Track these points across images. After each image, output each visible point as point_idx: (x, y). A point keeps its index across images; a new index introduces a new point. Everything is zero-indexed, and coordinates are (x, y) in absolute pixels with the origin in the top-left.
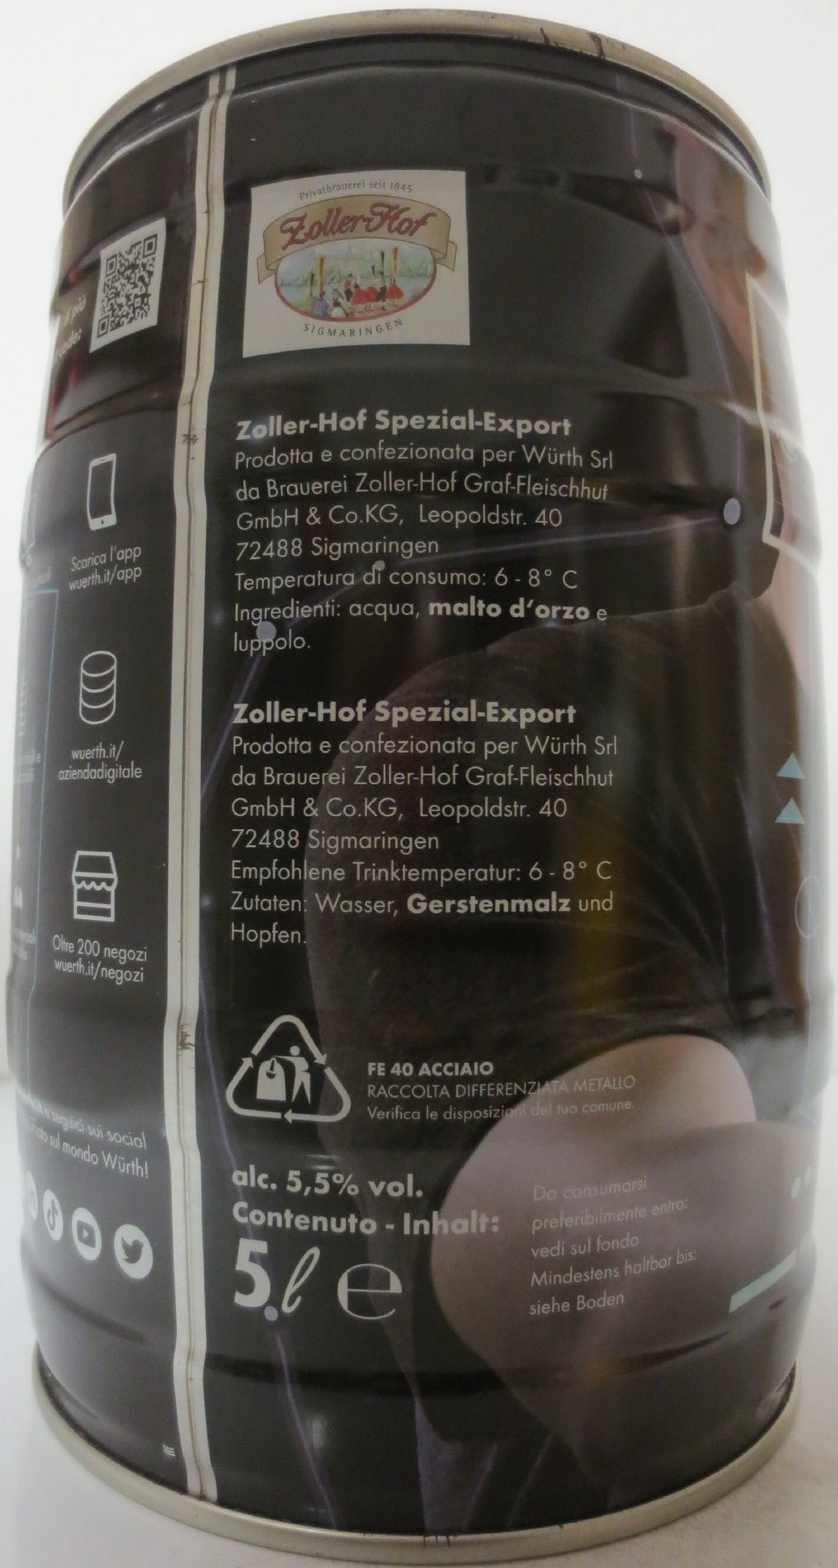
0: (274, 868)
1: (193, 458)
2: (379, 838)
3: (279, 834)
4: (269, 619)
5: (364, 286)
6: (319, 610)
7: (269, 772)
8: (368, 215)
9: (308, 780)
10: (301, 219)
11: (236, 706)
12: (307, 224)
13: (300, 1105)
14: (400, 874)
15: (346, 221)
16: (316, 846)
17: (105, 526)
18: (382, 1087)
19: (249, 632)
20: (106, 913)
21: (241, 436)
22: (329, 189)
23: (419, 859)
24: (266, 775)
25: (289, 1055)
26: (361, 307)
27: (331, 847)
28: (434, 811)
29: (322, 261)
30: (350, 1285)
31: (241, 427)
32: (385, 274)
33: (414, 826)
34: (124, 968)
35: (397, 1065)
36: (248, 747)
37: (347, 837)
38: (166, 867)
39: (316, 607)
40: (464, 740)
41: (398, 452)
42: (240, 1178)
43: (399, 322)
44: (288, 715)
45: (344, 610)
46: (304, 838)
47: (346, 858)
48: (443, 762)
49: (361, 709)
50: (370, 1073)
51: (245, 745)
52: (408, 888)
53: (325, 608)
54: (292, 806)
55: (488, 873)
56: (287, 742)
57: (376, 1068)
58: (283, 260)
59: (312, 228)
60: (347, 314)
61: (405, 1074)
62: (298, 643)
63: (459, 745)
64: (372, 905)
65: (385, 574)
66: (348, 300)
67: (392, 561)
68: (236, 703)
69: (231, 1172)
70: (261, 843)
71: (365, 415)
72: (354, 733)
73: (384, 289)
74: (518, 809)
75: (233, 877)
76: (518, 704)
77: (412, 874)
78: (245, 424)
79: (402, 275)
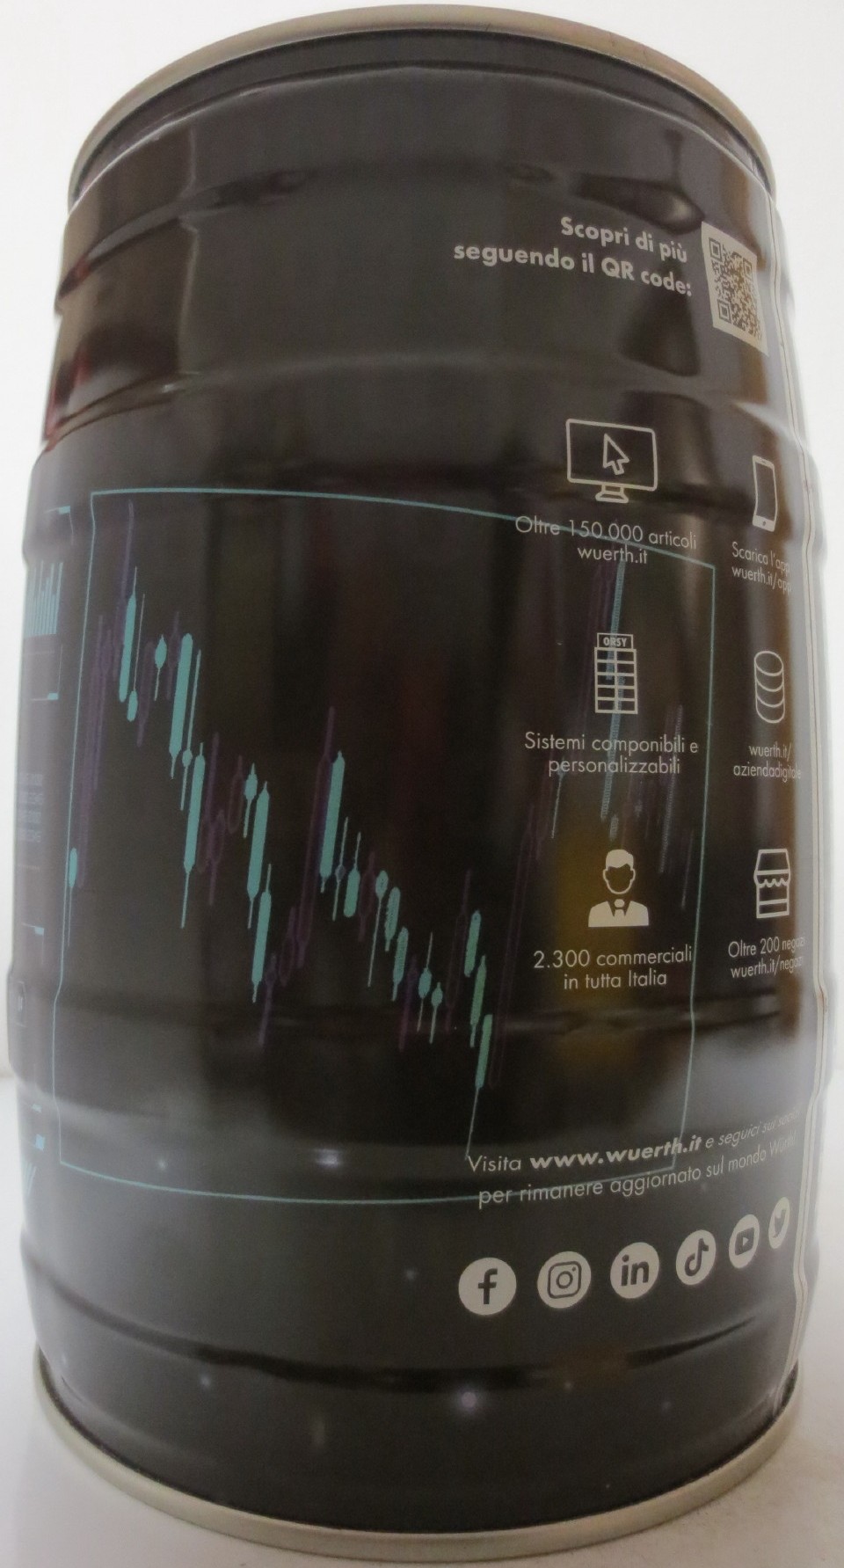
17: (766, 528)
20: (785, 907)
34: (794, 956)
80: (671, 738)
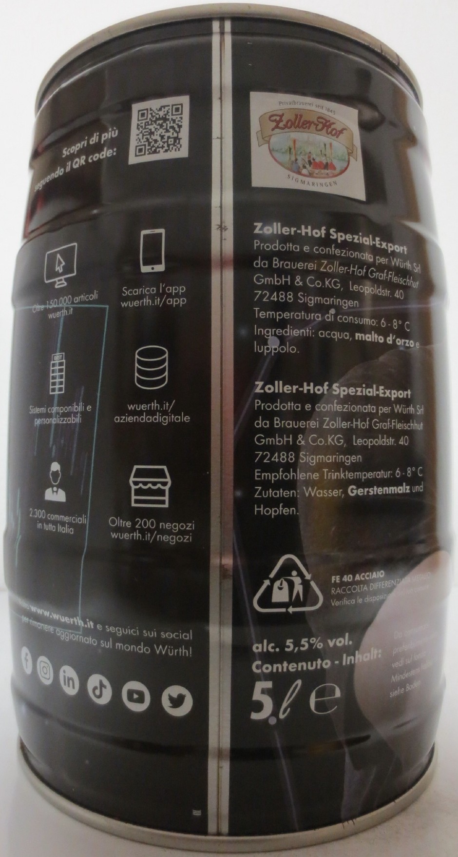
0: (281, 474)
1: (225, 239)
2: (335, 456)
3: (283, 455)
4: (275, 335)
5: (317, 160)
6: (303, 332)
7: (277, 420)
8: (316, 122)
9: (299, 424)
10: (281, 116)
11: (257, 383)
12: (285, 119)
13: (297, 603)
14: (345, 475)
15: (305, 123)
16: (304, 461)
17: (155, 270)
18: (338, 588)
19: (264, 341)
20: (163, 502)
21: (257, 231)
22: (294, 103)
23: (354, 467)
24: (275, 422)
25: (291, 576)
26: (317, 171)
27: (311, 461)
28: (360, 442)
29: (295, 141)
30: (317, 697)
31: (256, 226)
32: (327, 156)
33: (350, 450)
34: (176, 534)
35: (345, 576)
36: (264, 406)
37: (319, 456)
38: (210, 474)
39: (301, 331)
40: (371, 406)
41: (342, 252)
42: (257, 648)
43: (335, 183)
44: (287, 389)
45: (316, 333)
46: (297, 457)
47: (319, 467)
48: (363, 416)
49: (326, 387)
50: (333, 582)
51: (263, 405)
52: (349, 482)
53: (306, 332)
54: (291, 439)
55: (381, 474)
56: (287, 404)
57: (336, 579)
58: (273, 136)
59: (287, 122)
60: (310, 173)
61: (349, 580)
62: (292, 350)
63: (370, 408)
64: (332, 492)
65: (336, 315)
66: (310, 166)
67: (338, 309)
68: (256, 381)
69: (252, 645)
70: (273, 459)
71: (325, 230)
72: (323, 400)
73: (327, 163)
74: (391, 441)
75: (256, 479)
76: (391, 389)
77: (350, 475)
78: (259, 225)
79: (334, 158)
80: (77, 405)
